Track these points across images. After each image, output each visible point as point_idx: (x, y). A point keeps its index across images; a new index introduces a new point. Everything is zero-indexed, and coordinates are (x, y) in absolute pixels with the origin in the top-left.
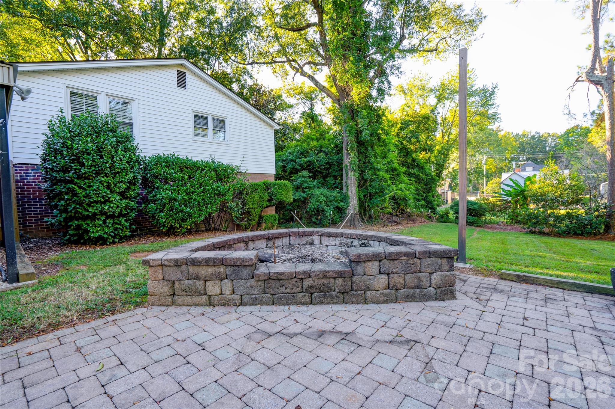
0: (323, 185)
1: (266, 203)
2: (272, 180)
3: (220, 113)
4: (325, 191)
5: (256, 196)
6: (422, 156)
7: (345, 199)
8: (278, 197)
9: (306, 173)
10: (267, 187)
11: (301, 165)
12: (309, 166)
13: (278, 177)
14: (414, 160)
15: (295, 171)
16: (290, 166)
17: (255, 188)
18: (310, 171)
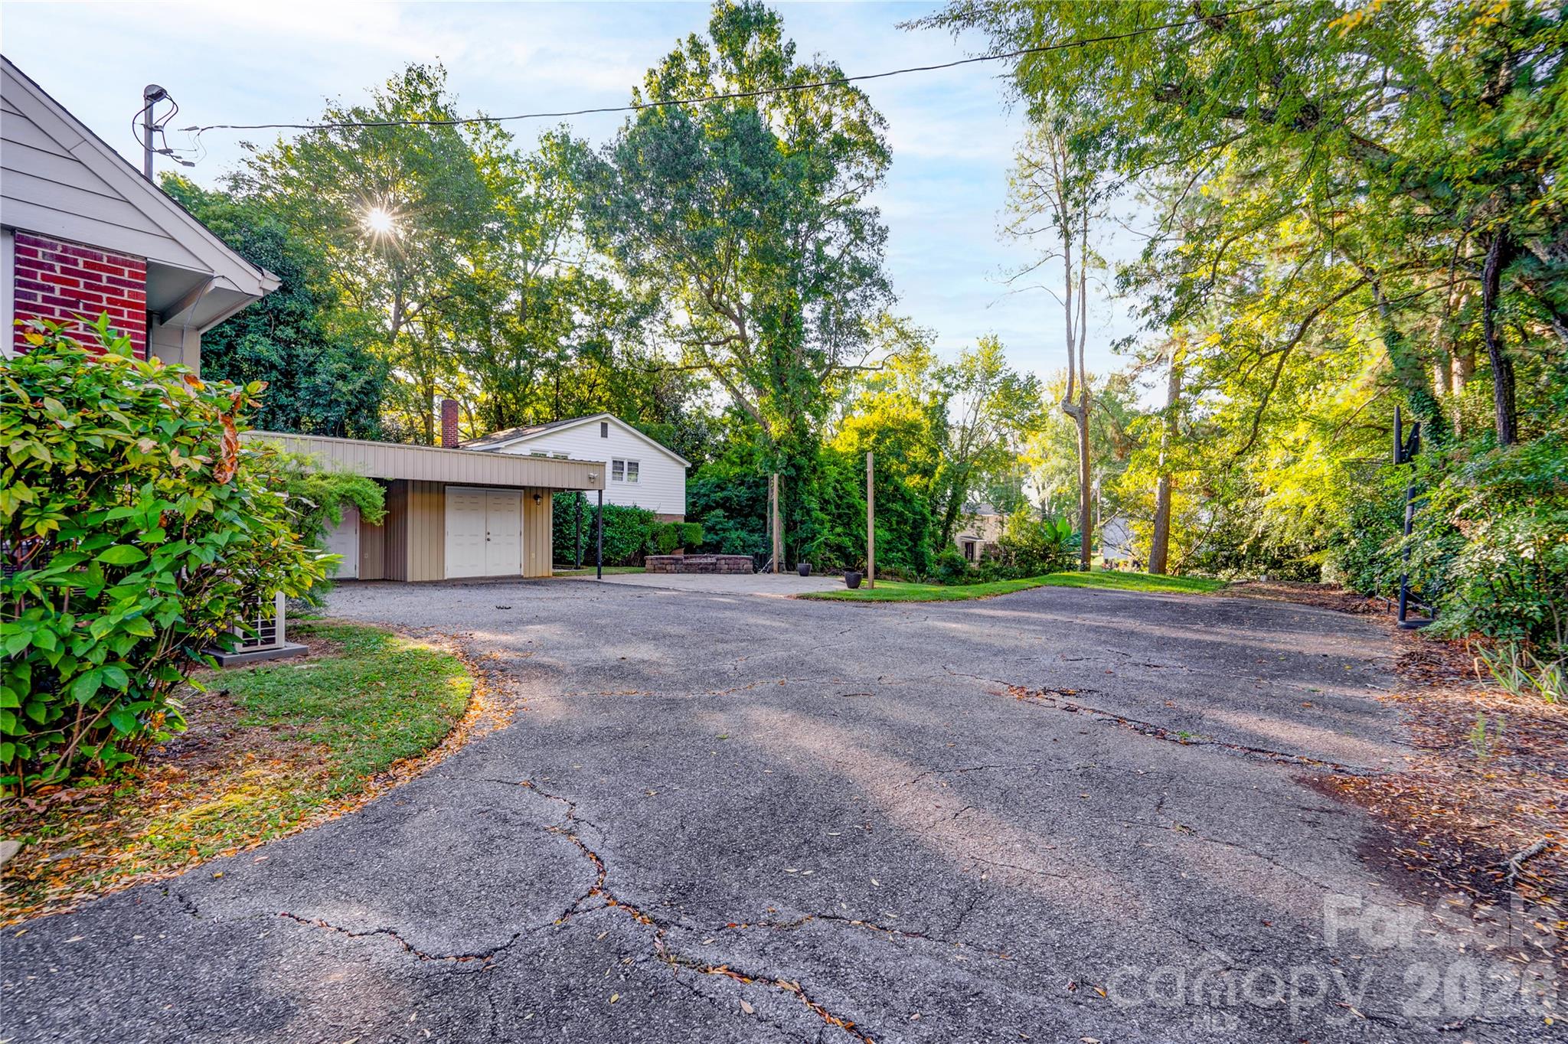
0: (743, 526)
1: (675, 545)
2: (682, 522)
3: (633, 457)
4: (743, 534)
5: (666, 537)
6: (913, 482)
7: (768, 545)
8: (687, 539)
9: (720, 512)
10: (678, 528)
11: (715, 501)
12: (724, 504)
13: (689, 518)
14: (897, 488)
15: (707, 508)
16: (702, 501)
17: (666, 530)
18: (726, 509)
